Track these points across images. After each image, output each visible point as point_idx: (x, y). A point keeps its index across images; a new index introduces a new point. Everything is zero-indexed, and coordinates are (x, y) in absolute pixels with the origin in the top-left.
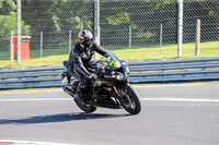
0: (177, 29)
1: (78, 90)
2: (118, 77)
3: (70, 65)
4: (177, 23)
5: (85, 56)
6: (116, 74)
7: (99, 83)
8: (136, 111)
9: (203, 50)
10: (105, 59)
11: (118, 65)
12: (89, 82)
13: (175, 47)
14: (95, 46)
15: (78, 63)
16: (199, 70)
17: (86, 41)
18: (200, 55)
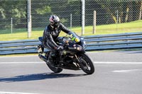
0: (81, 17)
1: (50, 57)
2: (78, 49)
3: (44, 40)
4: (81, 13)
5: (54, 34)
6: (77, 46)
7: (65, 52)
8: (91, 72)
9: (98, 30)
10: (68, 36)
11: (78, 40)
12: (57, 52)
13: (80, 28)
14: (61, 26)
15: (50, 39)
16: (95, 43)
17: (55, 23)
18: (96, 34)
